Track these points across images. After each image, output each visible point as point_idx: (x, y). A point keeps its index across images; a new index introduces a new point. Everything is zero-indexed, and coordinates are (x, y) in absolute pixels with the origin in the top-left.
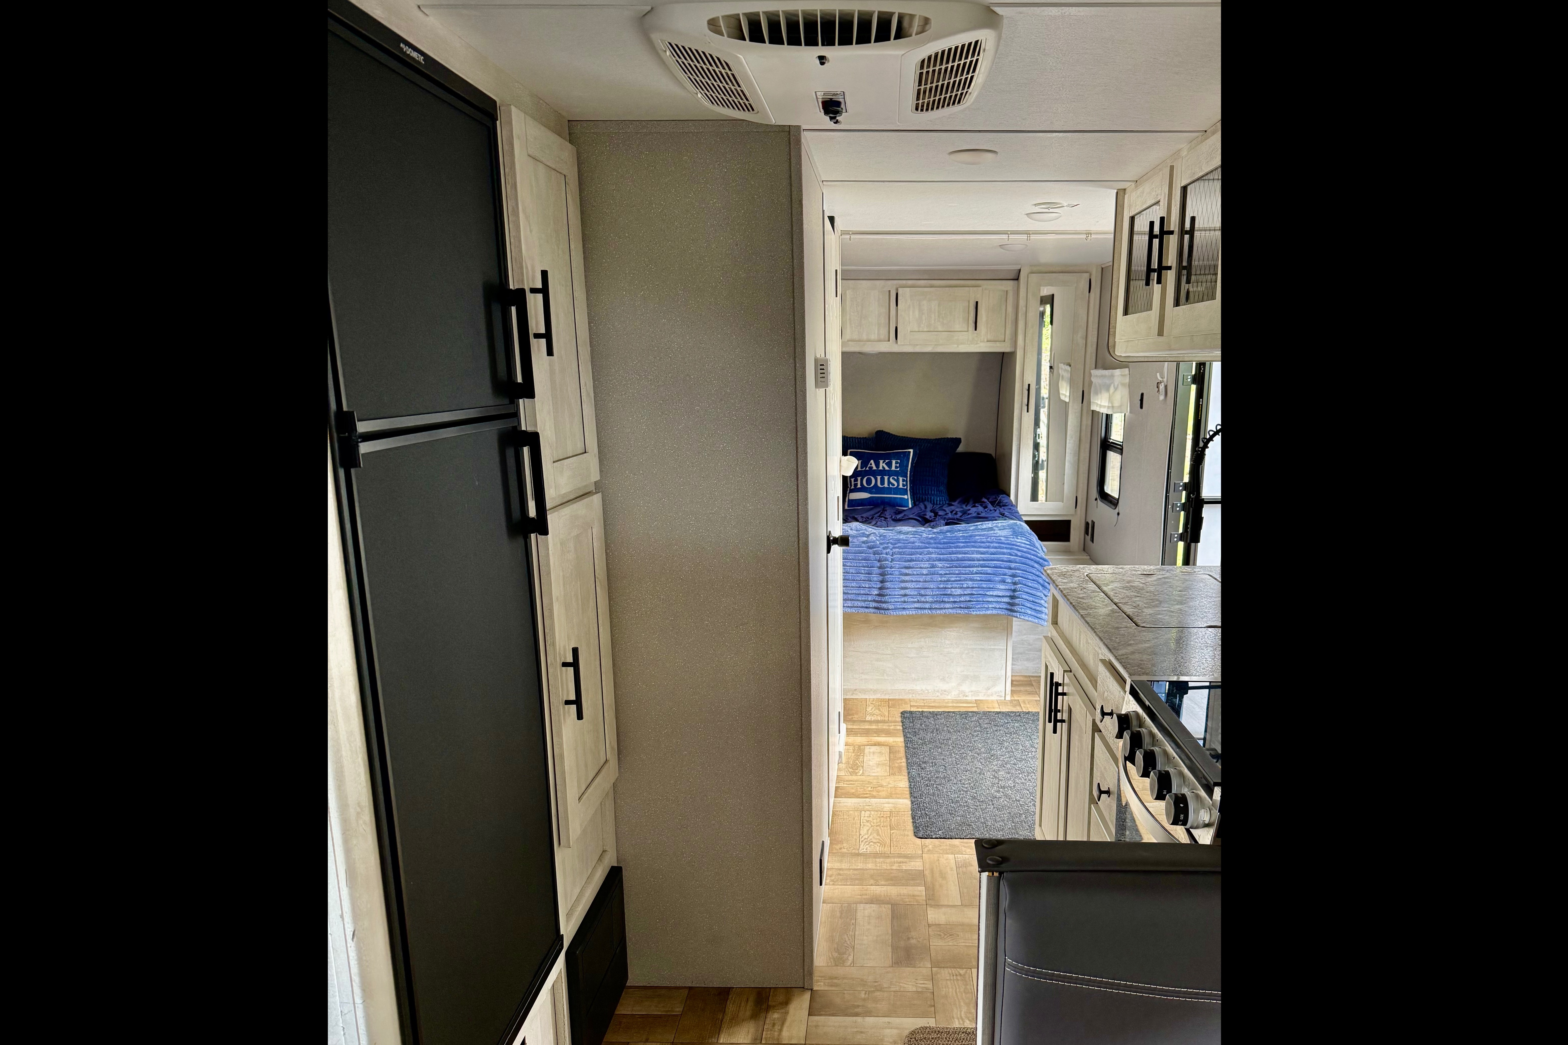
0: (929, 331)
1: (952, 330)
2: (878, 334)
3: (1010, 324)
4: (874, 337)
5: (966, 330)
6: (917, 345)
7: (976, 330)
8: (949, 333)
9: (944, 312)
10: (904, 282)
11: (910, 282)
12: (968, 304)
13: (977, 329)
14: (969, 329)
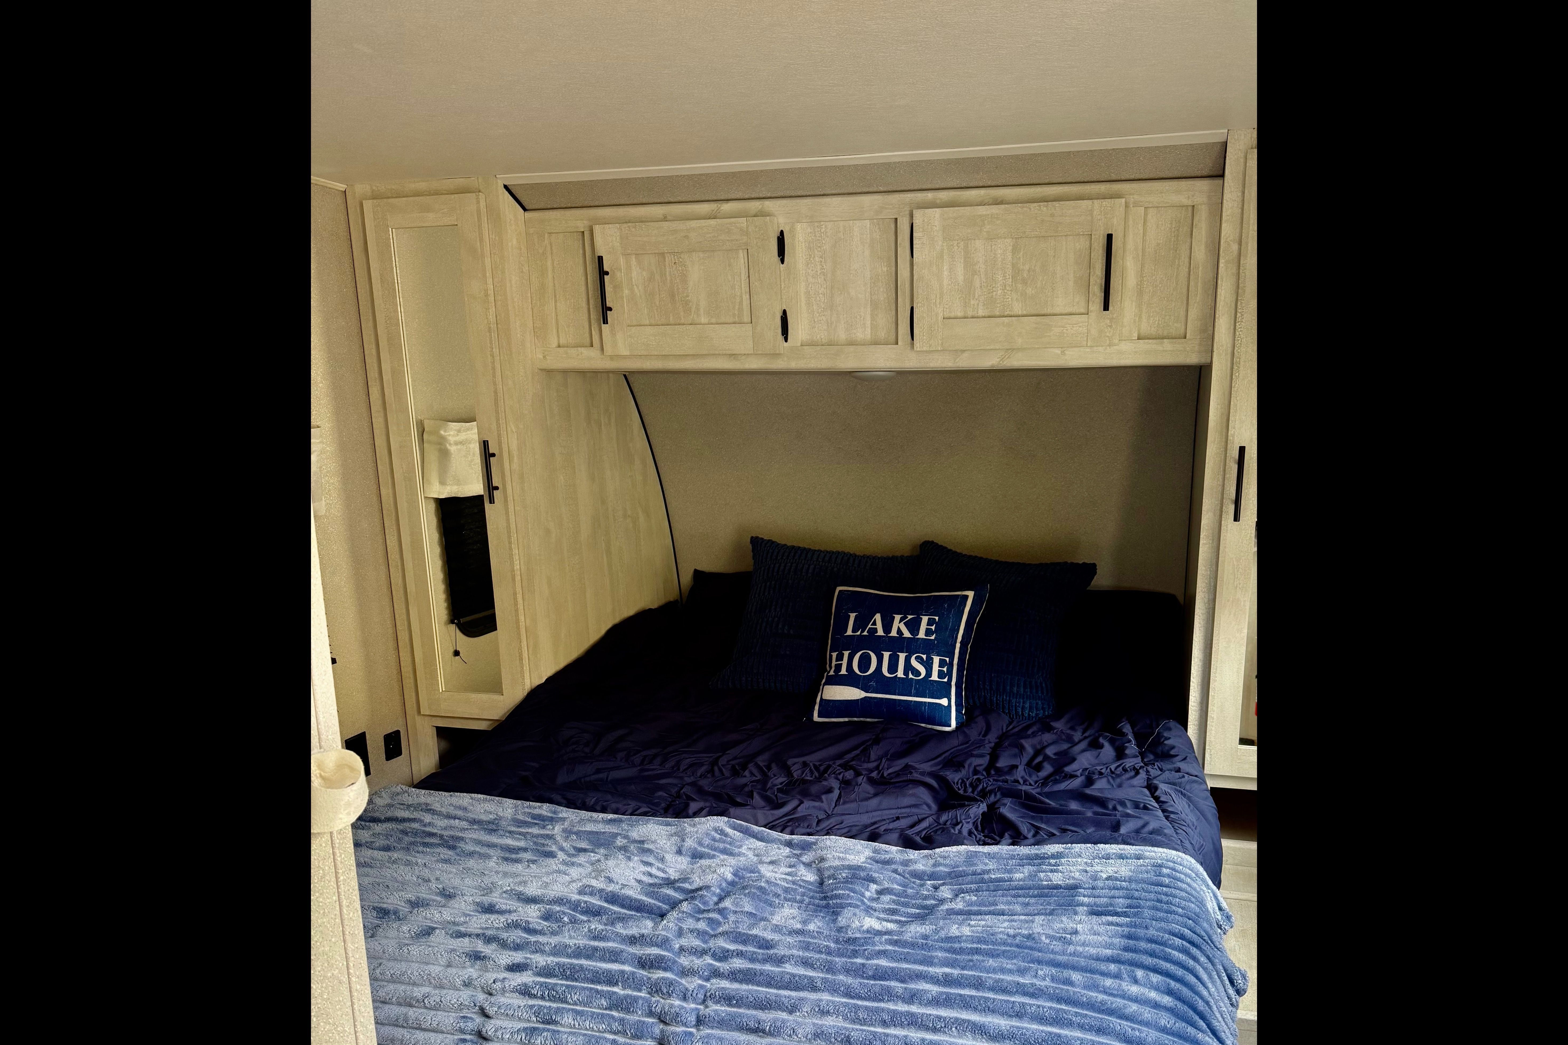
0: (989, 317)
1: (1049, 311)
2: (874, 327)
3: (1200, 290)
4: (863, 333)
5: (1083, 310)
6: (963, 351)
7: (1106, 308)
8: (1038, 319)
9: (1027, 267)
10: (930, 195)
11: (944, 195)
12: (1088, 243)
13: (1111, 308)
14: (1091, 308)
